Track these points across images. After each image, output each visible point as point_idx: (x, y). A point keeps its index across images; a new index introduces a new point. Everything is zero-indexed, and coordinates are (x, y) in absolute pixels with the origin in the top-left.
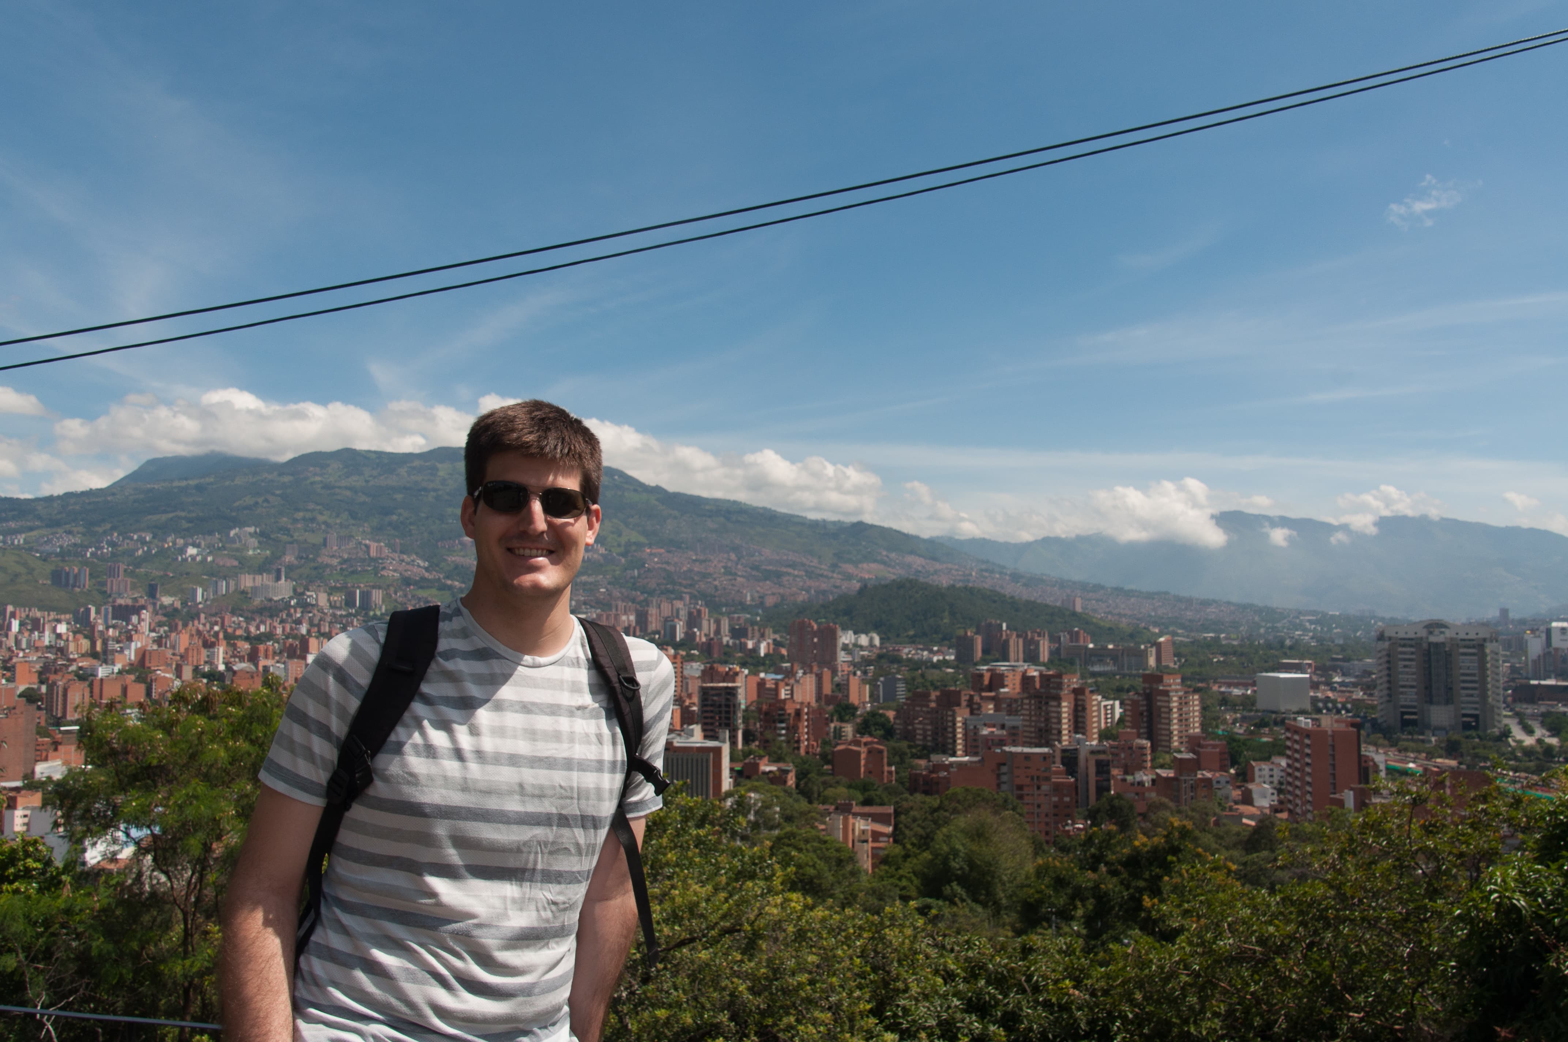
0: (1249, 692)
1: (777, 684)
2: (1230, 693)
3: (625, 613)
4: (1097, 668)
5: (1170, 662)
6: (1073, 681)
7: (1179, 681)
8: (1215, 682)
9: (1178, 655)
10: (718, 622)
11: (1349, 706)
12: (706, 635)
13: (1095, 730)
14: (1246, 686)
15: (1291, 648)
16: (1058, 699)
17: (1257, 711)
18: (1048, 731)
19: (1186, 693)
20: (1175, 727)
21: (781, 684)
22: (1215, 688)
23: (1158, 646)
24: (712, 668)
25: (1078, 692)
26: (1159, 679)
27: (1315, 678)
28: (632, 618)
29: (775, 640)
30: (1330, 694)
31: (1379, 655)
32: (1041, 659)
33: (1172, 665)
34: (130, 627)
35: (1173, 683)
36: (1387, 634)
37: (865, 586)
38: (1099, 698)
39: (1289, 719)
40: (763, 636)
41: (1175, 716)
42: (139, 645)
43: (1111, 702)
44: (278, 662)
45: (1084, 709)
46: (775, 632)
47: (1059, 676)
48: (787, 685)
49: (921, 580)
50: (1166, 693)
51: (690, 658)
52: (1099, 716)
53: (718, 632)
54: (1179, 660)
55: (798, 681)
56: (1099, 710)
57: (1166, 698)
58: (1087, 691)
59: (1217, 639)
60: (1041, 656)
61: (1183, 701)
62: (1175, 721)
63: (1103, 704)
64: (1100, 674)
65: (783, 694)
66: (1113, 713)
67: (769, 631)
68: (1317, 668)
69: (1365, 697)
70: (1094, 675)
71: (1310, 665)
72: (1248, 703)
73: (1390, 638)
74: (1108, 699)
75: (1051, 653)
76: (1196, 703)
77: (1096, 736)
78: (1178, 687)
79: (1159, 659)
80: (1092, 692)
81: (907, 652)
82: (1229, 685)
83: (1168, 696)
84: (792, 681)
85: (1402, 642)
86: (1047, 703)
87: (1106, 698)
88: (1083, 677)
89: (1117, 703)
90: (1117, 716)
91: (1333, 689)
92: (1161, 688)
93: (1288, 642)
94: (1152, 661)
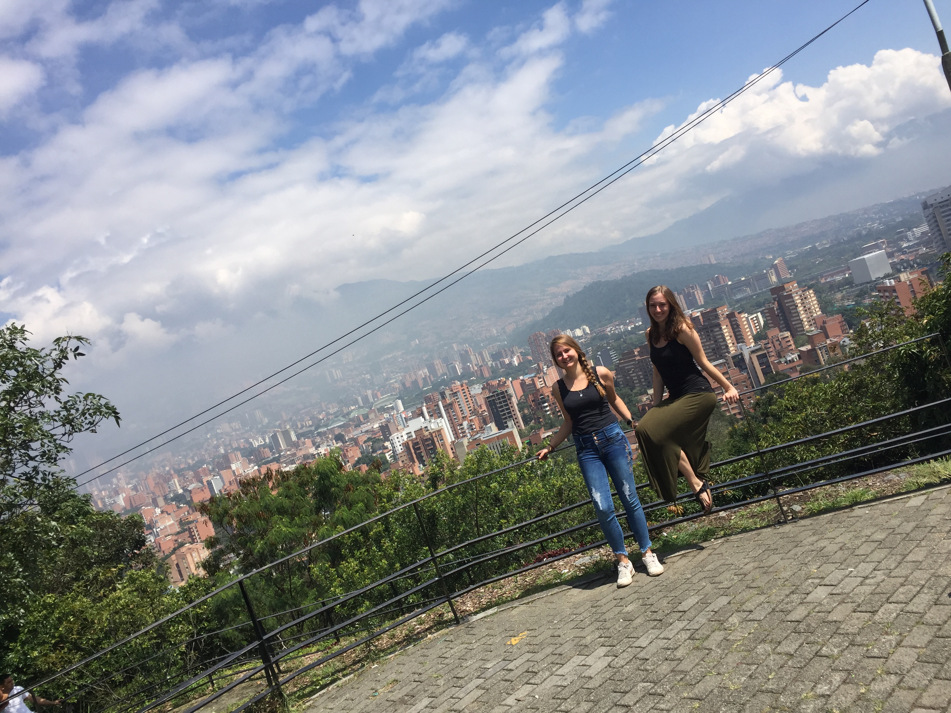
0: (847, 275)
1: (533, 380)
2: (834, 281)
3: (419, 370)
4: (738, 297)
5: (786, 275)
6: (724, 311)
7: (796, 285)
8: (822, 277)
9: (791, 268)
10: (481, 354)
11: (918, 260)
12: (476, 365)
13: (751, 337)
14: (843, 272)
15: (867, 235)
16: (719, 325)
17: (857, 286)
18: (719, 348)
19: (803, 291)
20: (803, 316)
21: (536, 379)
22: (823, 281)
23: (775, 267)
24: (488, 384)
25: (731, 316)
26: (782, 288)
27: (889, 250)
28: (426, 370)
29: (521, 353)
30: (903, 257)
31: (928, 219)
32: (700, 304)
33: (788, 276)
34: (114, 486)
35: (793, 287)
36: (929, 203)
37: (568, 296)
38: (746, 315)
39: (880, 284)
40: (513, 353)
41: (801, 309)
42: (124, 495)
43: (755, 315)
44: (214, 476)
45: (738, 326)
46: (520, 348)
47: (715, 310)
48: (539, 378)
49: (603, 280)
50: (790, 296)
51: (471, 383)
52: (750, 327)
53: (483, 359)
54: (793, 272)
55: (545, 374)
56: (749, 323)
57: (791, 300)
58: (736, 313)
59: (814, 248)
60: (699, 301)
61: (803, 297)
62: (802, 312)
63: (750, 318)
64: (741, 300)
65: (539, 385)
66: (759, 322)
67: (515, 349)
68: (889, 243)
69: (928, 250)
70: (738, 301)
71: (883, 242)
72: (849, 282)
73: (932, 205)
74: (752, 314)
75: (704, 298)
76: (812, 295)
77: (752, 340)
78: (797, 289)
79: (778, 275)
80: (739, 313)
81: (609, 330)
82: (832, 275)
83: (792, 298)
84: (542, 374)
85: (941, 205)
86: (712, 331)
87: (750, 313)
88: (731, 305)
89: (759, 314)
90: (762, 323)
91: (904, 253)
92: (785, 294)
93: (864, 232)
94: (774, 279)
